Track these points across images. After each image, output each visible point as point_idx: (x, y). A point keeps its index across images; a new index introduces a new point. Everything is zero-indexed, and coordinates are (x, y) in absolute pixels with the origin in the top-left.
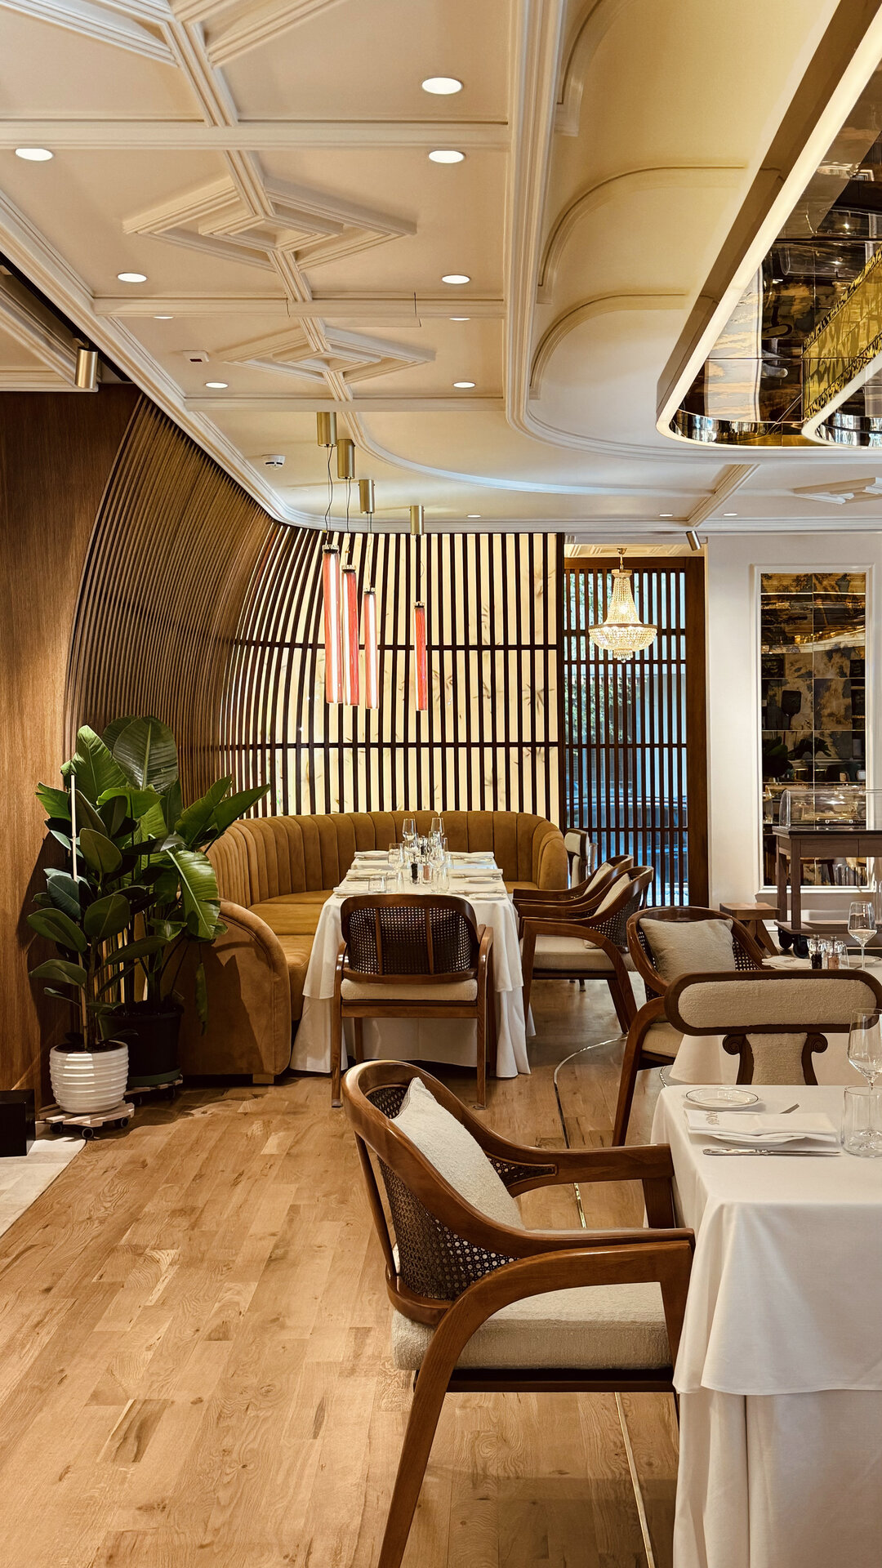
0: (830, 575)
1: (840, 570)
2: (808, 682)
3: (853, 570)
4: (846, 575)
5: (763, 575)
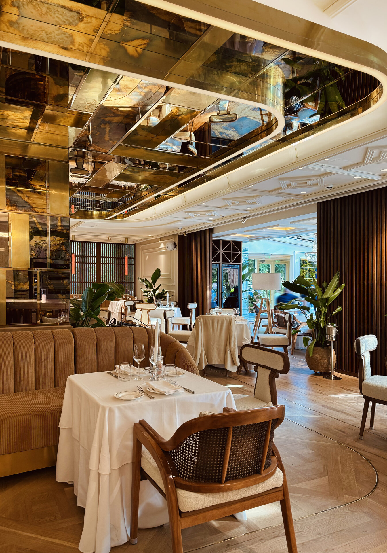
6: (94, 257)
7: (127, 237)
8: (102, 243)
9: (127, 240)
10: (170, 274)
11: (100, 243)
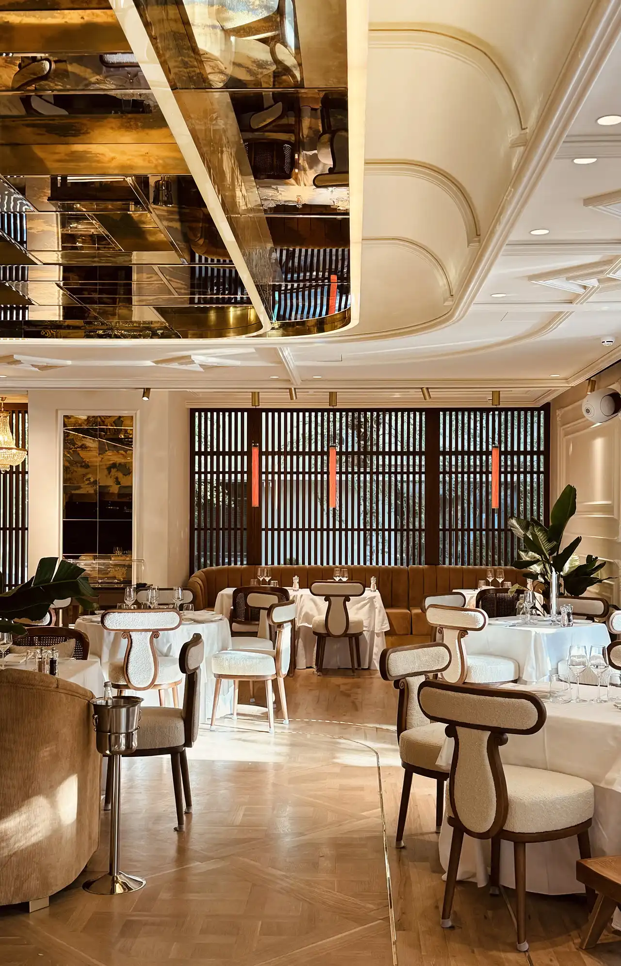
0: (110, 417)
1: (117, 414)
2: (95, 488)
3: (124, 413)
4: (120, 417)
5: (65, 416)
6: (420, 453)
7: (496, 388)
8: (444, 410)
9: (496, 395)
10: (613, 502)
11: (436, 411)
